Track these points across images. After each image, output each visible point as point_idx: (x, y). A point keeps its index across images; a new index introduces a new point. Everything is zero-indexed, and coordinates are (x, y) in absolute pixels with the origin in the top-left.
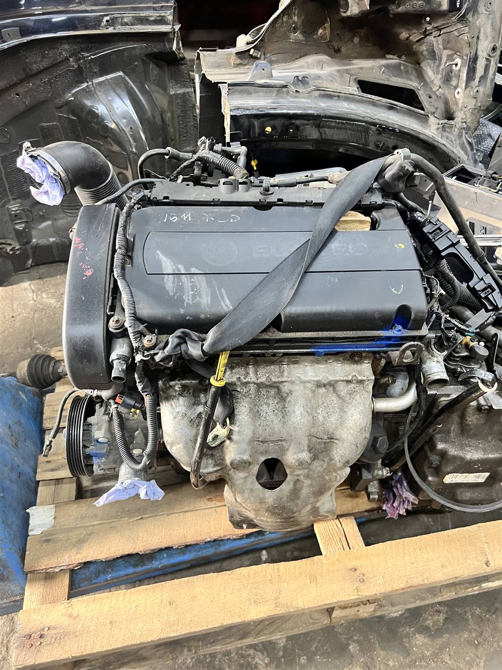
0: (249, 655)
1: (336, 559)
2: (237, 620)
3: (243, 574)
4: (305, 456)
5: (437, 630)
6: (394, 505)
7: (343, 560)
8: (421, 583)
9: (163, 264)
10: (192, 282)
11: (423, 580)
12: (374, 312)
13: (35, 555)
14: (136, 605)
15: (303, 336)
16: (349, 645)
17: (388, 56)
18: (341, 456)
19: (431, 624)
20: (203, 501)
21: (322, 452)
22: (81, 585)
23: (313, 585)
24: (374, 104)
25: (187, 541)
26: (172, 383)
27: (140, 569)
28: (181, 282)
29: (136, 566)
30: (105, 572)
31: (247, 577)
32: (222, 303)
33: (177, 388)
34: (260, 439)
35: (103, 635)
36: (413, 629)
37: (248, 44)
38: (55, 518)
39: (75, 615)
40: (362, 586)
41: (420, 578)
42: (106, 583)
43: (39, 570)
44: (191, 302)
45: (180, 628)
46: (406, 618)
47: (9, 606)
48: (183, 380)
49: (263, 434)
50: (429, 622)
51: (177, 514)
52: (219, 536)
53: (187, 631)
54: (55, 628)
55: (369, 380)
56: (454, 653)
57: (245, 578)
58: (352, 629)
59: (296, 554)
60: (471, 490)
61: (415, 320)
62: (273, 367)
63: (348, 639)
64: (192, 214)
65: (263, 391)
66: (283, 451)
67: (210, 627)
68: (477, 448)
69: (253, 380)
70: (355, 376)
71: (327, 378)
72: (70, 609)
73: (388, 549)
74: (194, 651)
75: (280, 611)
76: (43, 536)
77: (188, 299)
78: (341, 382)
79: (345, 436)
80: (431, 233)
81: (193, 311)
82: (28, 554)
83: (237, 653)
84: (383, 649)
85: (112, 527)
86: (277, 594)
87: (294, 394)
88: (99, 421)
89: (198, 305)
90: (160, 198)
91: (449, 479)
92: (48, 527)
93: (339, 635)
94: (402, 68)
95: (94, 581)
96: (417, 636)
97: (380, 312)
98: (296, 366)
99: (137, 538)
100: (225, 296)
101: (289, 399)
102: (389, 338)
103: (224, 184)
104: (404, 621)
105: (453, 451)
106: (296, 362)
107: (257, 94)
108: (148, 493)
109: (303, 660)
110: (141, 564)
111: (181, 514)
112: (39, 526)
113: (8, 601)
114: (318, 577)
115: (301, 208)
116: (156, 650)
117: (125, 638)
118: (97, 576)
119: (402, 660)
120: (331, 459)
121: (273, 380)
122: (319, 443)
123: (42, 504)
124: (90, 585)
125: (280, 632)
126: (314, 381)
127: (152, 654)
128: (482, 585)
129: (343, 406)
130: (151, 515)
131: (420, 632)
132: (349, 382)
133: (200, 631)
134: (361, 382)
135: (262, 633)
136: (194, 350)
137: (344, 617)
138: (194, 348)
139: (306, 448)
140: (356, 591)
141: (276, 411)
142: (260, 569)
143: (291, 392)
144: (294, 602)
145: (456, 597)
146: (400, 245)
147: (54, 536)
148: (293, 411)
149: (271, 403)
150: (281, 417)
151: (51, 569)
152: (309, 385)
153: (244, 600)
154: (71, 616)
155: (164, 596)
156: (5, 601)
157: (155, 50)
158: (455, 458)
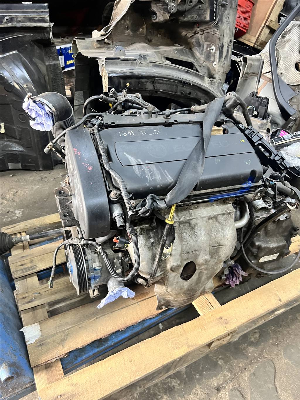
0: (168, 382)
1: (210, 315)
2: (170, 360)
3: (165, 335)
4: (207, 257)
5: (258, 342)
6: (233, 280)
7: (214, 315)
8: (254, 317)
9: (130, 160)
10: (148, 168)
11: (255, 315)
12: (240, 175)
13: (35, 355)
14: (110, 367)
15: (207, 192)
16: (218, 361)
17: (175, 45)
18: (225, 254)
19: (254, 340)
20: (129, 300)
21: (215, 254)
22: (68, 367)
23: (203, 331)
24: (179, 70)
25: (127, 325)
26: (135, 228)
27: (101, 348)
28: (143, 169)
29: (98, 347)
30: (80, 355)
31: (168, 336)
32: (167, 178)
33: (138, 230)
34: (185, 252)
35: (96, 390)
36: (246, 345)
37: (102, 35)
38: (41, 331)
39: (75, 384)
40: (227, 325)
41: (253, 315)
42: (82, 362)
43: (42, 364)
44: (151, 179)
45: (140, 373)
46: (241, 340)
47: (23, 392)
48: (141, 225)
49: (186, 249)
50: (253, 339)
51: (117, 311)
52: (144, 317)
53: (145, 374)
54: (64, 395)
55: (233, 212)
56: (268, 352)
57: (167, 336)
58: (217, 353)
59: (178, 321)
60: (271, 264)
61: (258, 177)
62: (185, 212)
63: (217, 359)
64: (133, 131)
65: (182, 226)
66: (196, 256)
67: (157, 367)
68: (274, 242)
69: (177, 220)
70: (226, 211)
71: (213, 214)
72: (70, 381)
73: (234, 304)
74: (143, 387)
75: (191, 349)
76: (37, 343)
77: (149, 178)
78: (219, 215)
79: (226, 243)
80: (249, 134)
81: (153, 184)
82: (31, 356)
83: (161, 383)
84: (235, 359)
85: (80, 328)
86: (187, 341)
87: (199, 224)
88: (93, 257)
89: (155, 180)
90: (110, 123)
91: (262, 260)
92: (39, 337)
93: (211, 358)
94: (184, 51)
95: (75, 363)
96: (249, 348)
97: (243, 174)
98: (197, 210)
99: (98, 330)
100: (168, 174)
101: (196, 228)
102: (244, 188)
103: (144, 114)
104: (241, 342)
105: (263, 245)
106: (196, 208)
107: (121, 65)
108: (128, 294)
109: (197, 376)
110: (101, 345)
111: (119, 310)
112: (32, 338)
113: (22, 389)
114: (204, 326)
115: (187, 125)
116: (121, 393)
117: (110, 388)
118: (76, 359)
119: (246, 362)
120: (219, 257)
121: (188, 218)
122: (214, 249)
123: (27, 325)
124: (73, 365)
125: (186, 363)
126: (207, 216)
127: (120, 395)
128: (275, 313)
129: (223, 228)
130: (102, 315)
131: (250, 346)
132: (224, 214)
133: (152, 371)
134: (229, 213)
135: (177, 367)
136: (162, 205)
137: (216, 346)
138: (161, 203)
139: (208, 253)
140: (225, 328)
141: (191, 235)
142: (173, 330)
143: (196, 224)
144: (197, 342)
145: (265, 322)
146: (242, 140)
147: (44, 342)
148: (201, 234)
149: (187, 231)
150: (194, 238)
151: (49, 361)
152: (205, 219)
153: (170, 348)
154: (72, 385)
155: (125, 358)
156: (20, 389)
157: (39, 38)
158: (265, 248)
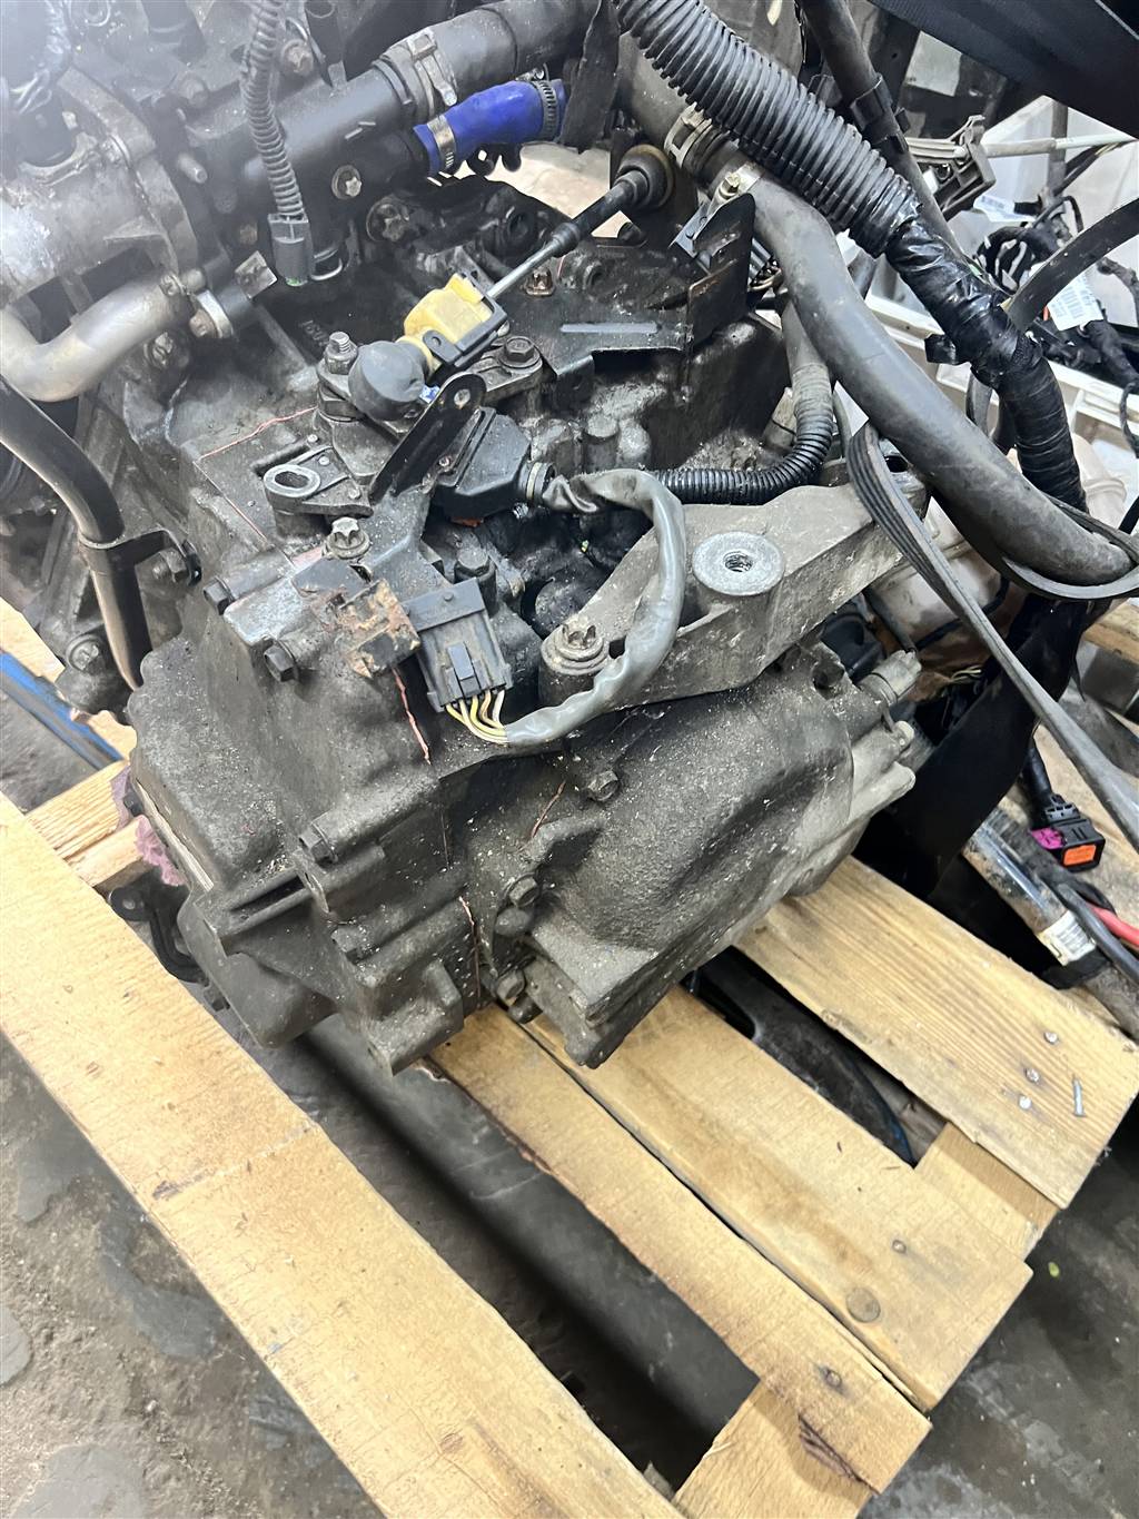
19: (144, 1253)
36: (109, 1208)
56: (89, 1352)
84: (21, 1158)
96: (94, 1228)
119: (12, 1217)
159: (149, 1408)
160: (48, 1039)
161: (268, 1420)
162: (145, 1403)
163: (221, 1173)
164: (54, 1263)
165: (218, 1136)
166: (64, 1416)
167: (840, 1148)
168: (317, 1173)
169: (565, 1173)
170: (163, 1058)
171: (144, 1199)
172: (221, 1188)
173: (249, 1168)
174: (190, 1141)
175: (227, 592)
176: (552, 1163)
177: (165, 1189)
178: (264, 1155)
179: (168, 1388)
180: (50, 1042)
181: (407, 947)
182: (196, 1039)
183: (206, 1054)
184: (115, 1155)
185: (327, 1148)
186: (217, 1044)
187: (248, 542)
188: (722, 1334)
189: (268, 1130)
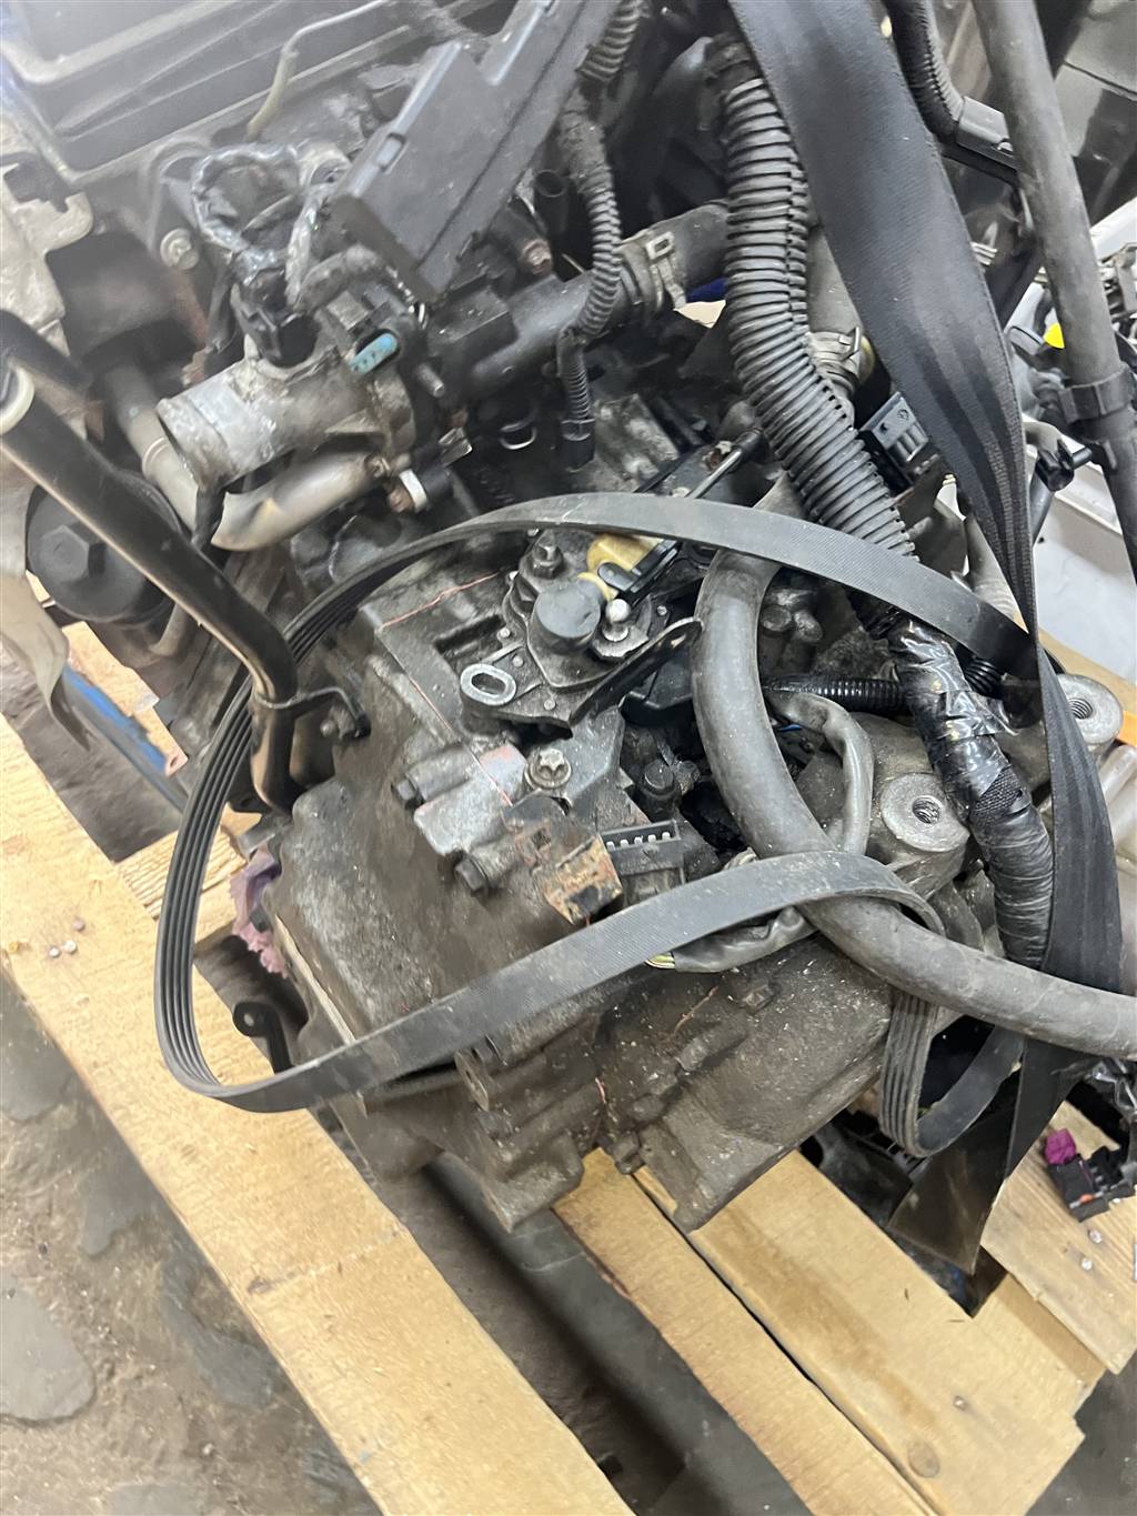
8: (106, 1104)
19: (204, 1296)
40: (36, 960)
84: (87, 1189)
96: (156, 1266)
114: (25, 854)
119: (76, 1249)
159: (207, 1451)
160: (145, 1116)
161: (321, 1474)
162: (202, 1446)
163: (313, 1273)
164: (116, 1299)
165: (310, 1232)
166: (125, 1453)
167: (907, 1296)
168: (405, 1278)
169: (643, 1299)
170: (256, 1145)
171: (238, 1292)
172: (312, 1289)
173: (340, 1269)
174: (282, 1236)
175: (417, 792)
176: (631, 1288)
177: (258, 1285)
178: (354, 1256)
179: (225, 1434)
180: (147, 1119)
181: (545, 1126)
182: (288, 1127)
183: (298, 1144)
184: (211, 1245)
185: (415, 1254)
186: (308, 1135)
187: (435, 732)
188: (788, 1477)
189: (358, 1231)
